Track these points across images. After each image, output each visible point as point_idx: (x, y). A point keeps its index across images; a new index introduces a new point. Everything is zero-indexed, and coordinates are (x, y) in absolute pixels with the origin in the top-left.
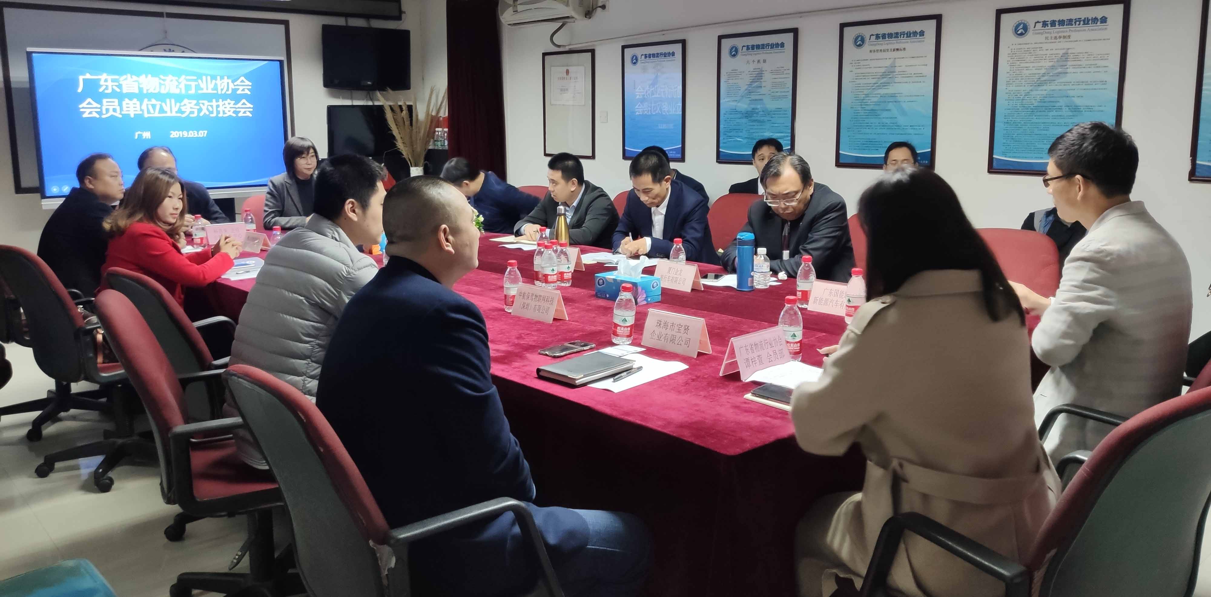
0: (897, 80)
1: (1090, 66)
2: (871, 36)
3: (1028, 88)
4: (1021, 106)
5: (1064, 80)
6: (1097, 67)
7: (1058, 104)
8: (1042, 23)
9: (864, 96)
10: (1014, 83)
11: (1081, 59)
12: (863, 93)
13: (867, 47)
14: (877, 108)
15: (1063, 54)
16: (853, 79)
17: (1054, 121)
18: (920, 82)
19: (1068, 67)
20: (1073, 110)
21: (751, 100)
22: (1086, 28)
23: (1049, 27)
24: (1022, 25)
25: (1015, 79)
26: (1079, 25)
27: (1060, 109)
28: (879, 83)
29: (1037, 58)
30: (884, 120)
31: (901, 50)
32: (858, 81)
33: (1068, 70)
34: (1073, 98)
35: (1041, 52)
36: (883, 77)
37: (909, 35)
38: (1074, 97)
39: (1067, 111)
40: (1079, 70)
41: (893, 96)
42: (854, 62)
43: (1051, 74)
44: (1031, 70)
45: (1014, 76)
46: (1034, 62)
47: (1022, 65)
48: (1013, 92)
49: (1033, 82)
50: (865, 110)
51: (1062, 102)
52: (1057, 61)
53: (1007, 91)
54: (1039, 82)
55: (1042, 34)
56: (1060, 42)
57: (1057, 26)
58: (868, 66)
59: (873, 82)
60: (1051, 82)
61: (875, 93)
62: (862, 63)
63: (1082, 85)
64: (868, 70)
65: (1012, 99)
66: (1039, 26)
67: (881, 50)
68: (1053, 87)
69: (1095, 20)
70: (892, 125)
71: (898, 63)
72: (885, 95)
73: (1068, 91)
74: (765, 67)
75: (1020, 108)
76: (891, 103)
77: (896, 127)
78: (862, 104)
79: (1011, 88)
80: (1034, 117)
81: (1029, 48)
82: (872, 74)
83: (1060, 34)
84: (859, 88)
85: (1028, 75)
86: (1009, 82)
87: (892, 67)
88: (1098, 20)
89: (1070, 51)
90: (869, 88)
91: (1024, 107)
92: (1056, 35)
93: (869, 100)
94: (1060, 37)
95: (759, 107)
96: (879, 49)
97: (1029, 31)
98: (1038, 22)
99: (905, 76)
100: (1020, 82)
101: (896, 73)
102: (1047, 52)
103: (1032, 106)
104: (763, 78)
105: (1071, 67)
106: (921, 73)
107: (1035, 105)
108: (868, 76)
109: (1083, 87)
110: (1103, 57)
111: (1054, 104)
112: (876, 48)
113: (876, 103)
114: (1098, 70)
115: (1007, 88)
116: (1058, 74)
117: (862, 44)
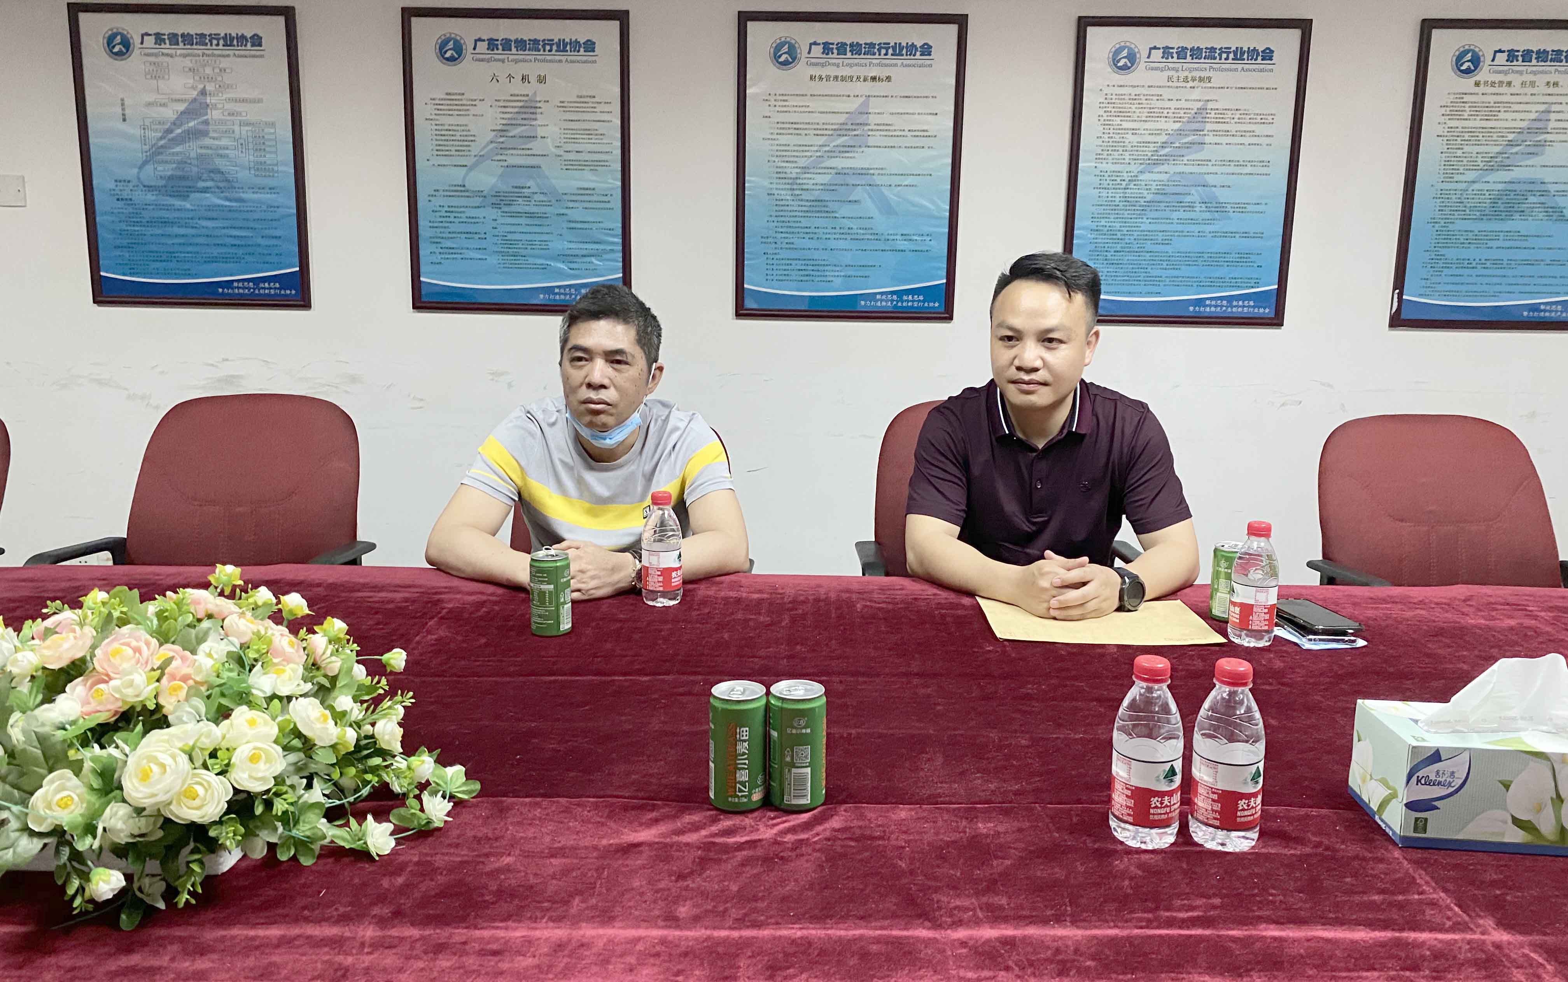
0: (871, 141)
1: (1243, 134)
2: (811, 44)
3: (1134, 168)
4: (1122, 199)
5: (1198, 155)
6: (1255, 136)
7: (1188, 199)
8: (1162, 51)
9: (798, 170)
10: (1110, 157)
11: (1228, 120)
12: (794, 165)
13: (802, 70)
14: (826, 196)
15: (1198, 109)
16: (772, 134)
17: (1181, 227)
18: (923, 147)
19: (1205, 132)
20: (1213, 209)
22: (1239, 65)
23: (1175, 60)
24: (1126, 51)
25: (1112, 151)
26: (1226, 59)
27: (1191, 207)
28: (831, 145)
29: (1152, 114)
30: (848, 223)
31: (880, 80)
32: (783, 140)
33: (1207, 139)
34: (1213, 189)
35: (1160, 104)
36: (839, 132)
37: (898, 50)
38: (1215, 187)
39: (1204, 211)
40: (1225, 140)
41: (862, 173)
42: (772, 98)
43: (1176, 145)
44: (1141, 135)
45: (1111, 144)
46: (1145, 121)
47: (1125, 125)
48: (1109, 173)
49: (1146, 158)
50: (802, 200)
51: (1195, 195)
52: (1188, 122)
53: (1097, 171)
54: (1155, 157)
55: (1162, 70)
56: (1194, 88)
57: (1189, 59)
58: (807, 110)
59: (821, 143)
60: (1175, 158)
61: (823, 165)
62: (792, 101)
63: (1229, 165)
64: (806, 118)
65: (1106, 186)
66: (1157, 55)
67: (836, 77)
68: (1180, 169)
69: (1253, 53)
70: (862, 231)
71: (875, 106)
72: (844, 171)
73: (1205, 176)
74: (541, 92)
75: (1121, 204)
76: (859, 187)
77: (870, 237)
78: (795, 187)
79: (1103, 166)
80: (1145, 220)
81: (1138, 94)
82: (816, 127)
83: (1193, 74)
84: (788, 153)
85: (1136, 145)
87: (862, 113)
88: (1258, 53)
89: (1211, 105)
90: (810, 154)
91: (1128, 201)
92: (1186, 73)
93: (809, 178)
94: (1193, 79)
96: (833, 74)
97: (1138, 64)
98: (1155, 48)
99: (891, 133)
100: (1120, 157)
101: (870, 127)
102: (1168, 104)
103: (1142, 200)
104: (538, 116)
105: (1211, 134)
106: (924, 131)
107: (1148, 199)
108: (806, 129)
109: (1232, 169)
110: (1265, 119)
111: (1180, 198)
112: (824, 72)
113: (827, 187)
114: (1256, 140)
115: (1098, 166)
116: (1189, 146)
117: (790, 60)
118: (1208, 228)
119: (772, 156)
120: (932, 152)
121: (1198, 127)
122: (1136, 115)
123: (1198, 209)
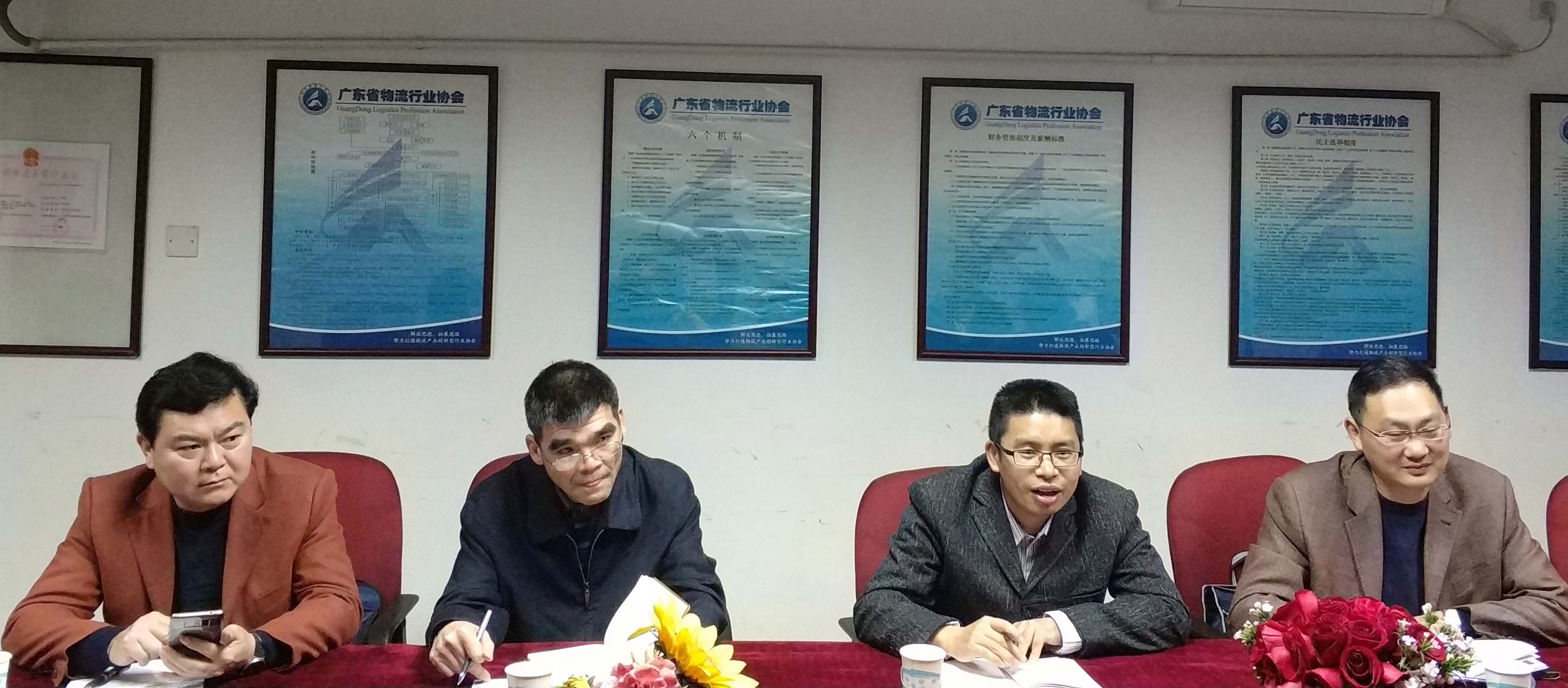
0: (1046, 194)
1: (1385, 192)
2: (989, 107)
3: (1292, 222)
4: (1281, 249)
5: (1348, 211)
6: (1398, 193)
7: (1342, 249)
8: (1310, 117)
9: (977, 220)
10: (1268, 212)
11: (1374, 179)
12: (974, 214)
13: (981, 129)
14: (1004, 243)
15: (1345, 169)
16: (953, 186)
17: (1337, 276)
18: (1094, 200)
19: (1354, 190)
20: (1365, 259)
22: (1378, 131)
23: (1322, 125)
24: (1278, 117)
25: (1270, 205)
26: (1367, 125)
27: (1345, 256)
28: (1009, 197)
29: (1304, 173)
30: (1024, 268)
31: (1054, 139)
32: (964, 191)
33: (1355, 196)
34: (1364, 240)
35: (1312, 164)
36: (1016, 186)
37: (1070, 114)
38: (1365, 238)
39: (1356, 261)
40: (1371, 197)
41: (1038, 222)
42: (953, 154)
43: (1329, 201)
44: (1296, 191)
45: (1268, 199)
46: (1299, 179)
47: (1281, 182)
48: (1268, 226)
49: (1300, 212)
50: (982, 247)
51: (1347, 248)
52: (1338, 180)
53: (1257, 224)
54: (1310, 212)
55: (1311, 134)
56: (1340, 150)
57: (1335, 124)
58: (986, 165)
59: (998, 196)
60: (1327, 213)
61: (1001, 215)
62: (972, 157)
63: (1377, 219)
64: (985, 172)
65: (1266, 238)
66: (1306, 121)
67: (1012, 137)
68: (1332, 222)
69: (1391, 120)
70: (1038, 276)
71: (1049, 162)
72: (1021, 221)
73: (1357, 230)
75: (1280, 255)
76: (1035, 236)
77: (1046, 282)
78: (974, 235)
79: (1264, 220)
81: (1291, 156)
82: (994, 180)
83: (1339, 137)
84: (967, 204)
85: (1292, 200)
86: (1258, 209)
87: (1037, 169)
88: (1395, 120)
89: (1357, 166)
90: (988, 205)
91: (1288, 252)
92: (1333, 137)
93: (989, 227)
94: (1340, 142)
95: (722, 231)
96: (1009, 133)
97: (1290, 129)
98: (1304, 114)
99: (1064, 187)
100: (1278, 211)
101: (1044, 182)
102: (1320, 164)
103: (1300, 251)
104: (733, 170)
105: (1357, 191)
106: (1095, 185)
107: (1304, 250)
108: (985, 182)
109: (1380, 222)
110: (1405, 178)
112: (1002, 131)
113: (1005, 235)
114: (1398, 197)
115: (1258, 219)
116: (1339, 201)
117: (970, 121)
118: (1361, 277)
119: (954, 207)
120: (1102, 205)
121: (1348, 184)
122: (1290, 174)
123: (1351, 259)
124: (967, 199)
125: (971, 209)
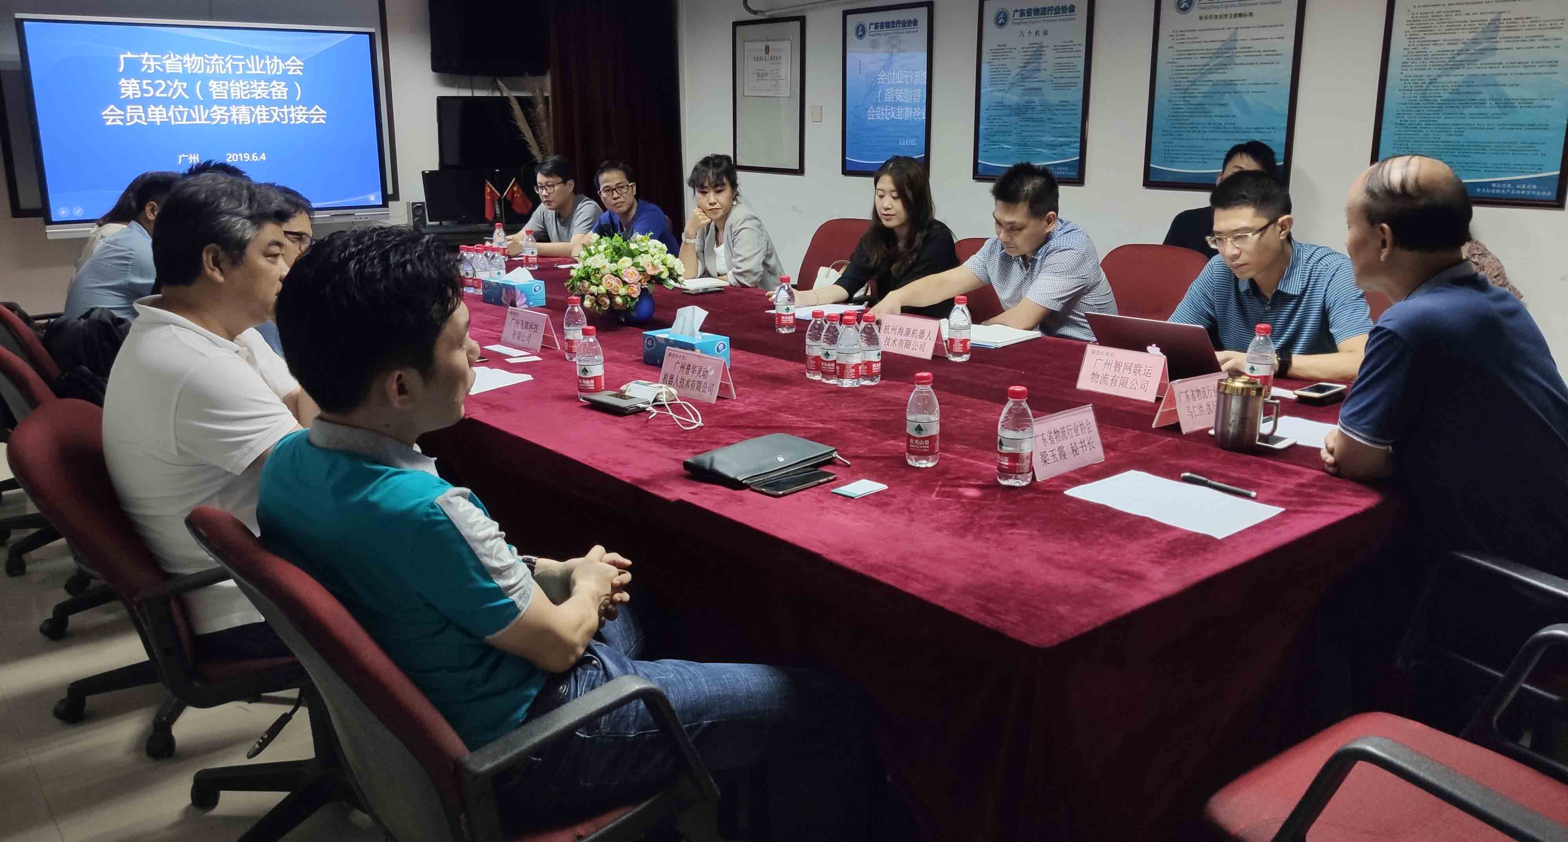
0: (1237, 60)
1: (1533, 39)
3: (1434, 73)
4: (1422, 99)
5: (1490, 60)
6: (1545, 40)
7: (1480, 97)
9: (1189, 83)
10: (1414, 65)
11: (1519, 28)
12: (1186, 80)
13: (1195, 12)
14: (1205, 101)
15: (1492, 20)
16: (1174, 59)
17: (1472, 121)
18: (1274, 63)
19: (1499, 40)
20: (1502, 105)
21: (1025, 90)
25: (1415, 59)
27: (1483, 103)
28: (1211, 65)
29: (1451, 28)
31: (1245, 15)
32: (1181, 62)
33: (1499, 46)
34: (1503, 88)
36: (1216, 55)
38: (1505, 85)
39: (1493, 107)
40: (1514, 45)
41: (1230, 83)
42: (1175, 34)
43: (1472, 51)
44: (1441, 44)
45: (1414, 54)
46: (1445, 34)
47: (1428, 38)
48: (1412, 78)
49: (1444, 64)
50: (1190, 105)
51: (1486, 94)
52: (1482, 32)
53: (1402, 77)
54: (1453, 63)
58: (1196, 40)
59: (1203, 64)
60: (1470, 63)
61: (1205, 79)
62: (1187, 35)
63: (1518, 67)
64: (1195, 46)
65: (1410, 88)
67: (1216, 17)
68: (1475, 71)
70: (1228, 127)
71: (1241, 34)
72: (1218, 83)
73: (1497, 77)
74: (1045, 40)
75: (1421, 103)
76: (1227, 94)
77: (1234, 131)
78: (1186, 95)
79: (1409, 73)
80: (1441, 115)
82: (1202, 52)
84: (1183, 72)
85: (1436, 53)
86: (1405, 63)
87: (1232, 41)
89: (1503, 16)
90: (1196, 72)
91: (1428, 101)
93: (1196, 89)
95: (1036, 99)
96: (1213, 14)
99: (1251, 54)
100: (1422, 64)
101: (1237, 50)
102: (1467, 18)
103: (1439, 99)
104: (1043, 57)
105: (1503, 40)
106: (1273, 51)
107: (1443, 98)
108: (1195, 54)
109: (1521, 70)
110: (1555, 24)
111: (1474, 97)
112: (1209, 12)
113: (1206, 95)
114: (1545, 43)
115: (1404, 72)
116: (1482, 51)
117: (1187, 6)
118: (1496, 121)
119: (1172, 74)
120: (1278, 67)
121: (1492, 35)
122: (1437, 29)
123: (1488, 105)
124: (1182, 68)
125: (1185, 76)
